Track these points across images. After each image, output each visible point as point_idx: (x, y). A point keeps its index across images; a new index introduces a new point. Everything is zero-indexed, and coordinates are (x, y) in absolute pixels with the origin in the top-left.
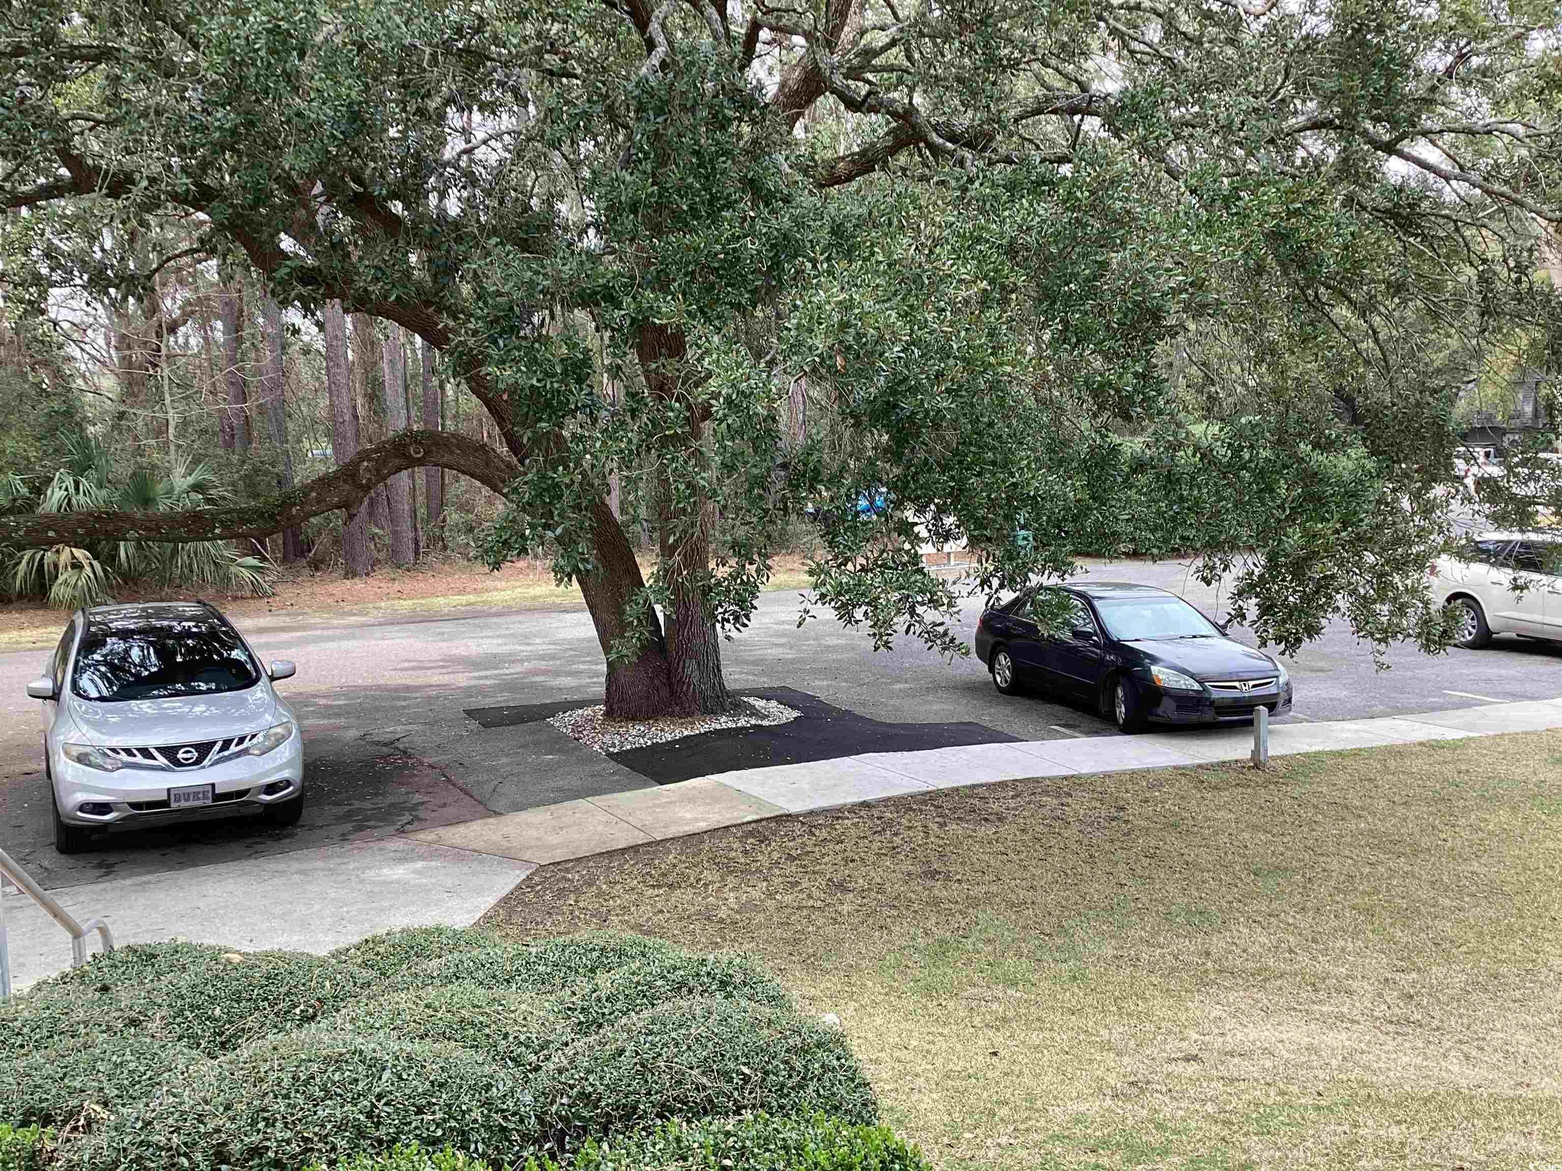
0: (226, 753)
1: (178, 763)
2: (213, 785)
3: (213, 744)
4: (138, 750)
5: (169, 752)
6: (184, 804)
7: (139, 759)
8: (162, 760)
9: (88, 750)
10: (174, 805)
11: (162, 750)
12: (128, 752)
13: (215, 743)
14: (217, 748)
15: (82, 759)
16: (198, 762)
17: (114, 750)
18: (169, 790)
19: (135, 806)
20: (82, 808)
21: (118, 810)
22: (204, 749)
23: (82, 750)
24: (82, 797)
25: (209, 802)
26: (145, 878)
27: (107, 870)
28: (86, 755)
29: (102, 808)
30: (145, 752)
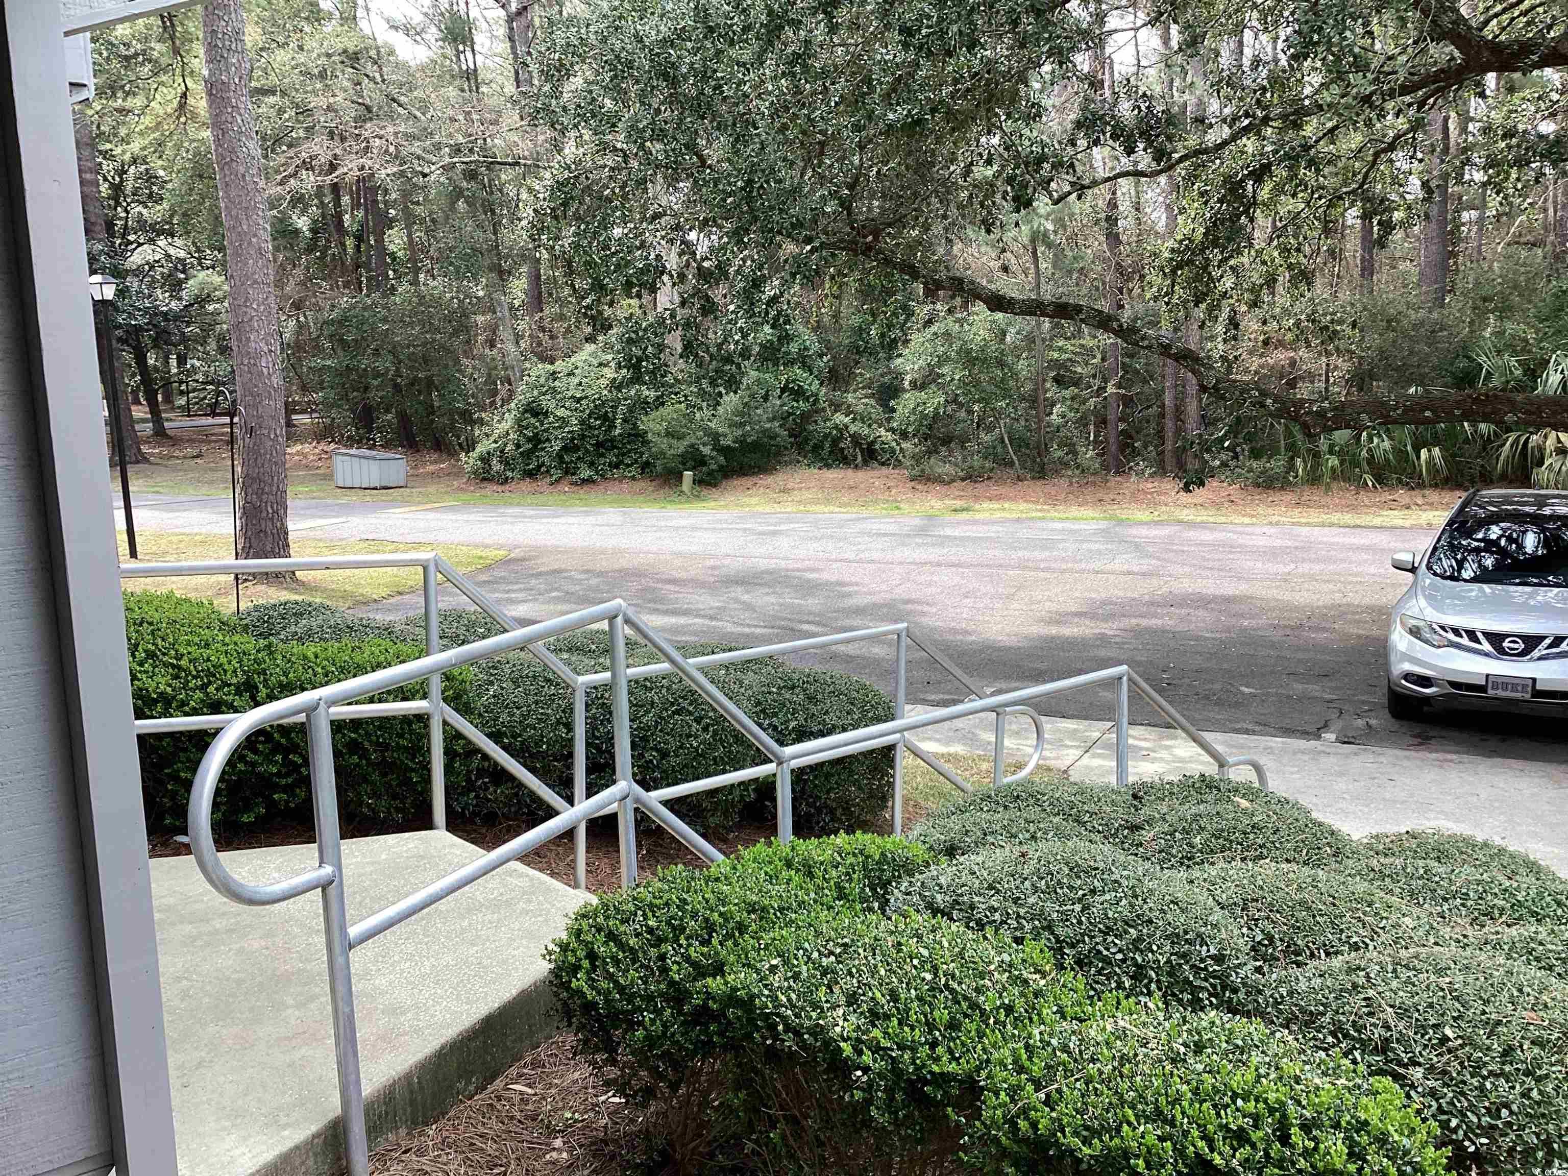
0: (1554, 650)
1: (1502, 651)
2: (1534, 680)
3: (1543, 638)
4: (1467, 631)
5: (1496, 639)
6: (1501, 693)
7: (1465, 641)
8: (1486, 646)
9: (1421, 624)
10: (1491, 692)
11: (1488, 635)
12: (1456, 632)
13: (1545, 637)
14: (1547, 641)
15: (1415, 632)
16: (1523, 654)
17: (1443, 628)
18: (1487, 676)
19: (1454, 684)
20: (1407, 676)
21: (1438, 686)
22: (1531, 642)
23: (1414, 622)
24: (1407, 667)
25: (1528, 696)
26: (1449, 756)
27: (1423, 741)
28: (1418, 628)
29: (1425, 681)
30: (1472, 635)
